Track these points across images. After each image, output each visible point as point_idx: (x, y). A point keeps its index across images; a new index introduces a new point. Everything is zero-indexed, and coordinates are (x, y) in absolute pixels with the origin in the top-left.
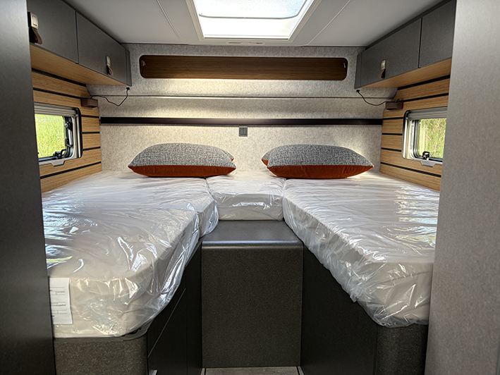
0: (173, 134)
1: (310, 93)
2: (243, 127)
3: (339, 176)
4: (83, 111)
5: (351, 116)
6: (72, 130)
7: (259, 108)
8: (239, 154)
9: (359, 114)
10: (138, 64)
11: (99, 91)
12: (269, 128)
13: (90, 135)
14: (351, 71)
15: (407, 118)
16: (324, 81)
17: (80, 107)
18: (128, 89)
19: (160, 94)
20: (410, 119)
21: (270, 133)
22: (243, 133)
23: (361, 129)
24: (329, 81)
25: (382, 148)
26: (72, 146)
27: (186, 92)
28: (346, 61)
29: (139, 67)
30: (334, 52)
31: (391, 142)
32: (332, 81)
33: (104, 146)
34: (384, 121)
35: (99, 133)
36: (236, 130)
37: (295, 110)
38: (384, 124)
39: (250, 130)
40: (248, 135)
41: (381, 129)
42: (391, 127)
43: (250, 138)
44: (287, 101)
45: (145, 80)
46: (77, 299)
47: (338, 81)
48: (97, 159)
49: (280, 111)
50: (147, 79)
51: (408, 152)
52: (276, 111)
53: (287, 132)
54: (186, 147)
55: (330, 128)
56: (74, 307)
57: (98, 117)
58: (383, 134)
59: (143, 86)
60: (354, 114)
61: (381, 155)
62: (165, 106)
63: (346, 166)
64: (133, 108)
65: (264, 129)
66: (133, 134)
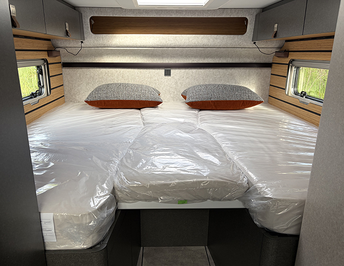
0: (116, 75)
1: (218, 45)
2: (168, 69)
3: (238, 108)
4: (50, 60)
5: (248, 61)
6: (42, 75)
7: (180, 55)
8: (164, 89)
9: (255, 59)
10: (89, 24)
11: (60, 44)
12: (187, 70)
13: (56, 77)
14: (250, 27)
15: (291, 65)
16: (229, 36)
17: (47, 57)
18: (82, 42)
19: (106, 46)
20: (293, 65)
21: (187, 73)
22: (168, 73)
23: (255, 70)
24: (233, 36)
25: (270, 85)
26: (43, 86)
27: (125, 45)
28: (247, 20)
29: (89, 26)
30: (238, 13)
31: (277, 81)
32: (235, 36)
33: (66, 84)
34: (273, 65)
35: (62, 74)
36: (162, 71)
37: (207, 56)
38: (273, 67)
39: (173, 71)
40: (172, 75)
41: (270, 70)
42: (277, 70)
43: (173, 77)
44: (201, 50)
45: (94, 35)
46: (59, 226)
47: (240, 36)
48: (61, 94)
49: (196, 57)
50: (96, 35)
51: (290, 90)
52: (192, 57)
53: (200, 73)
54: (126, 86)
55: (233, 70)
56: (57, 231)
57: (61, 63)
58: (272, 74)
59: (93, 40)
60: (251, 59)
61: (270, 90)
62: (109, 54)
63: (244, 101)
64: (86, 56)
65: (183, 71)
66: (87, 75)
